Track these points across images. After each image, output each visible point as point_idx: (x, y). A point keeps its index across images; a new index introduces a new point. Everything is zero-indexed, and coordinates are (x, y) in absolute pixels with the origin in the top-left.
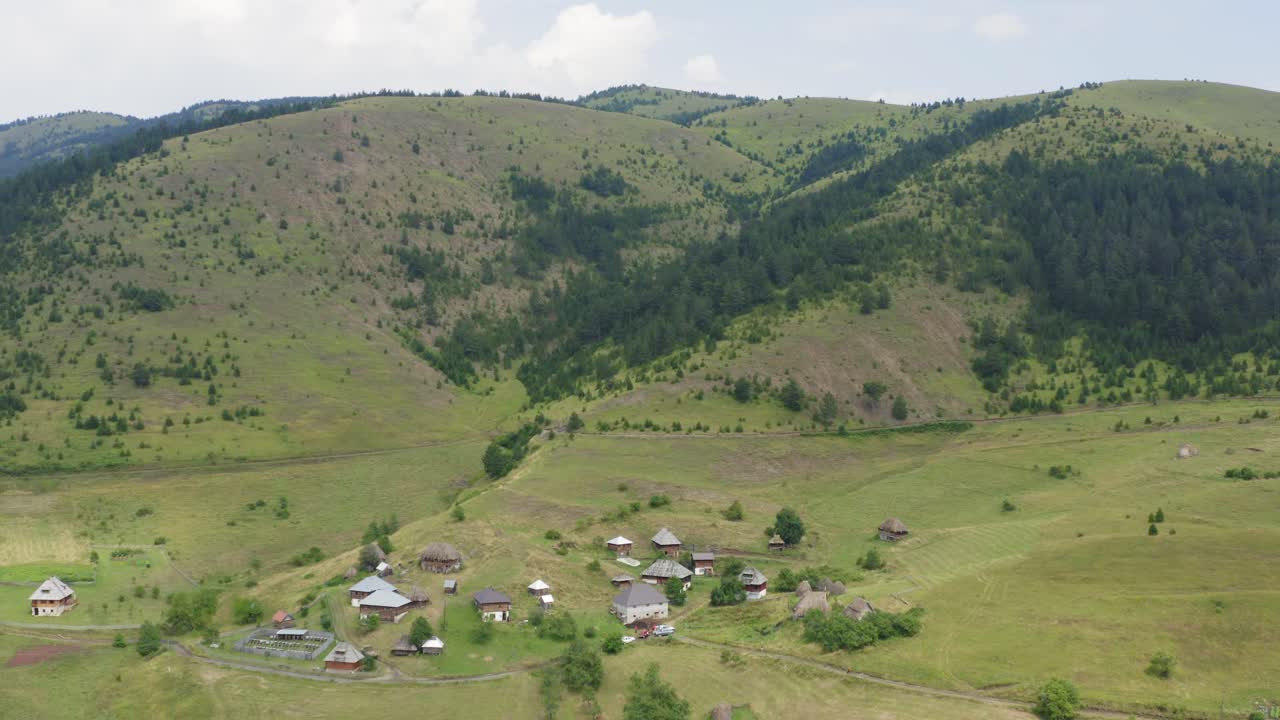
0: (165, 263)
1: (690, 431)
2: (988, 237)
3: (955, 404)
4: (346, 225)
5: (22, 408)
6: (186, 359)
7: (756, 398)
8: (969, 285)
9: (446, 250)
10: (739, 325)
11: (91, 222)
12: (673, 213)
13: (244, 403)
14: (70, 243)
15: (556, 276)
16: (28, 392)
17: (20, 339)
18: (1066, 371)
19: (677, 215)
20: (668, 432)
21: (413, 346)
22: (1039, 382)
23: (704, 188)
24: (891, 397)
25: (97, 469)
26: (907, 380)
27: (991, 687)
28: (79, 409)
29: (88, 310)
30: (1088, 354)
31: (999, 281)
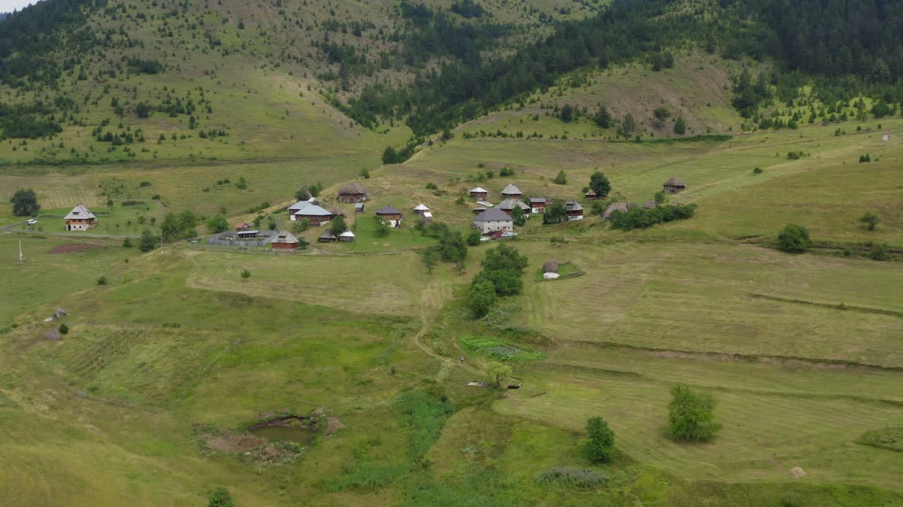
0: (158, 45)
1: (529, 137)
2: (744, 26)
3: (720, 125)
4: (285, 27)
5: (60, 130)
6: (174, 102)
7: (576, 119)
8: (731, 55)
9: (356, 46)
10: (565, 79)
11: (107, 21)
12: (518, 30)
13: (215, 128)
14: (92, 33)
15: (433, 65)
16: (64, 121)
17: (58, 90)
18: (800, 104)
19: (520, 32)
20: (514, 138)
21: (332, 103)
22: (780, 112)
23: (540, 17)
24: (674, 120)
25: (112, 163)
26: (685, 110)
27: (744, 238)
28: (99, 130)
29: (105, 73)
30: (816, 94)
31: (752, 52)
